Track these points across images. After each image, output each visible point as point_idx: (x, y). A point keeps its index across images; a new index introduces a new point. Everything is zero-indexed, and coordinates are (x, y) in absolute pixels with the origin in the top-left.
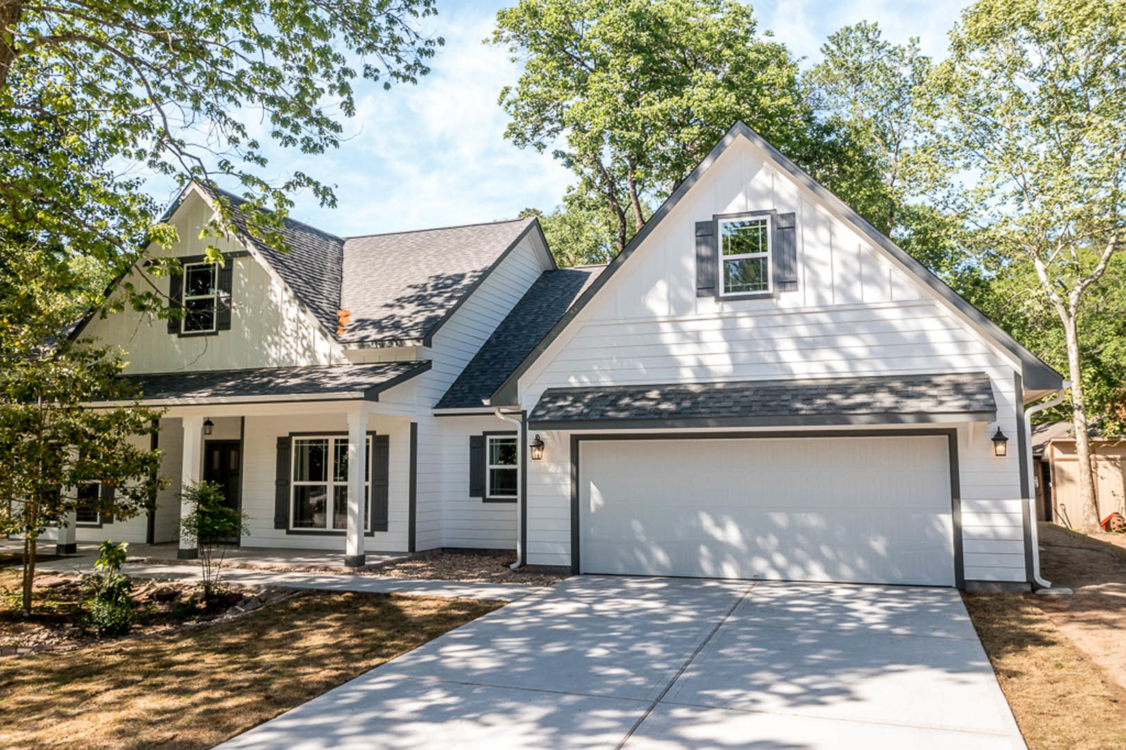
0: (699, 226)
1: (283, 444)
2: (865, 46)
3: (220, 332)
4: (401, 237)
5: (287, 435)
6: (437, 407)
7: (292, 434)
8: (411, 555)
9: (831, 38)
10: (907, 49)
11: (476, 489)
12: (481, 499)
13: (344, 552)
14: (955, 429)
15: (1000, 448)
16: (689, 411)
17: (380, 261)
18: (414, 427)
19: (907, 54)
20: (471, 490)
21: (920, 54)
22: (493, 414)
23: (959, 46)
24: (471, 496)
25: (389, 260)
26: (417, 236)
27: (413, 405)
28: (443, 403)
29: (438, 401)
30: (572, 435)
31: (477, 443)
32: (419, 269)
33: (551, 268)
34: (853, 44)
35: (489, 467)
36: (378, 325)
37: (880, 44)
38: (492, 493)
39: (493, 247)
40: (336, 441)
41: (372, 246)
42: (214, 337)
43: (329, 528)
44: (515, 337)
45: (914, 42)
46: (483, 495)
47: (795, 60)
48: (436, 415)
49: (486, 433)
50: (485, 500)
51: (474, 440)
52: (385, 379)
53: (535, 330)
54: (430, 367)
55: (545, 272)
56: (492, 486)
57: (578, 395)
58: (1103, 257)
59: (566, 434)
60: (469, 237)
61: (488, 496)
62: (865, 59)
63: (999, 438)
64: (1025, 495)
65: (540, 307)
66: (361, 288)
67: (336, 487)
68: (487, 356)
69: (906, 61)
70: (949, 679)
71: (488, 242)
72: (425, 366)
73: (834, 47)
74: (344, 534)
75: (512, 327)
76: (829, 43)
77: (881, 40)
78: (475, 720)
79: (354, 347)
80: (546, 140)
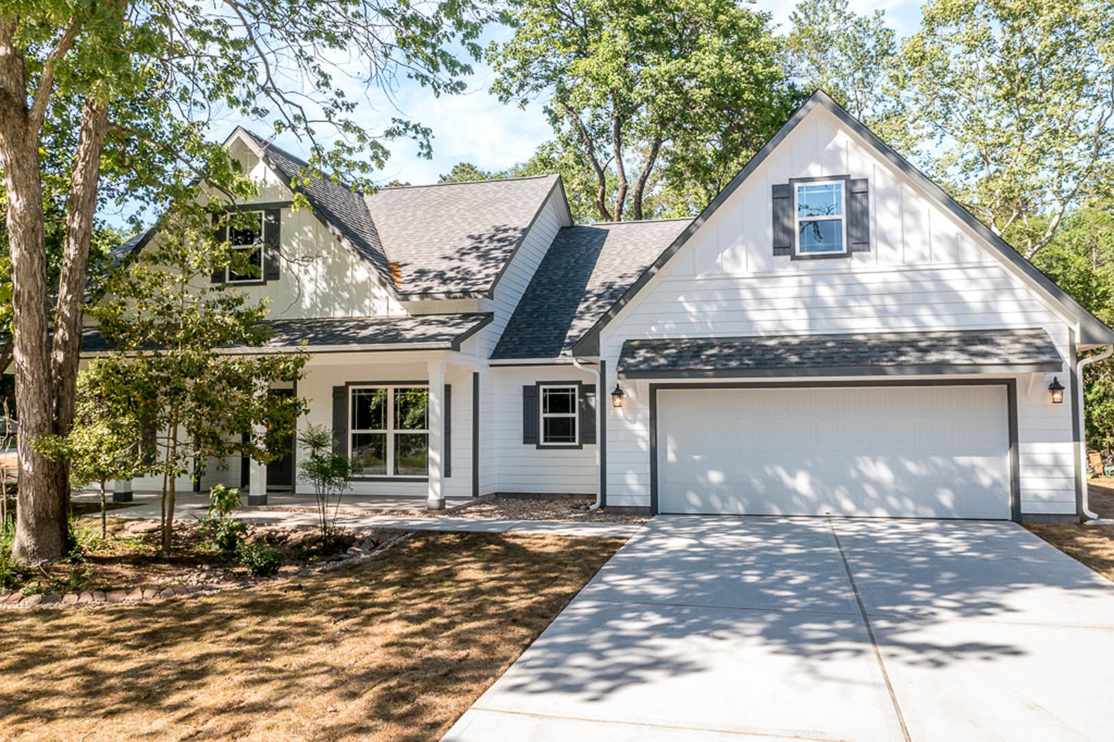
0: (776, 189)
1: (339, 393)
2: (833, 16)
3: (268, 282)
4: (422, 190)
5: (344, 384)
6: (492, 357)
7: (348, 384)
8: (475, 499)
9: (801, 7)
10: (872, 20)
11: (530, 437)
12: (535, 446)
13: (426, 497)
14: (1015, 380)
15: (1057, 396)
16: (774, 362)
17: (409, 214)
18: (476, 375)
19: (871, 26)
20: (524, 438)
21: (884, 26)
22: (572, 364)
23: (930, 20)
24: (525, 443)
25: (419, 213)
26: (439, 190)
27: (475, 355)
28: (496, 354)
29: (491, 353)
30: (651, 385)
31: (530, 393)
32: (455, 223)
33: (568, 224)
34: (821, 14)
35: (542, 416)
36: (441, 277)
37: (846, 15)
38: (546, 440)
39: (525, 203)
40: (396, 390)
41: (395, 199)
42: (261, 287)
43: (390, 473)
44: (551, 291)
45: (879, 14)
46: (537, 443)
47: (770, 27)
48: (491, 366)
49: (539, 383)
50: (539, 447)
51: (527, 389)
52: (463, 331)
53: (569, 285)
54: (492, 320)
55: (562, 228)
56: (545, 434)
57: (657, 346)
58: (1051, 227)
59: (644, 384)
60: (496, 192)
61: (542, 443)
62: (832, 28)
63: (1055, 387)
64: (1076, 438)
65: (569, 263)
66: (400, 241)
67: (396, 435)
68: (528, 309)
69: (871, 33)
70: (1071, 594)
71: (520, 198)
72: (489, 317)
73: (801, 15)
74: (426, 480)
75: (545, 281)
76: (797, 11)
77: (848, 11)
78: (706, 635)
79: (415, 298)
80: (531, 95)
